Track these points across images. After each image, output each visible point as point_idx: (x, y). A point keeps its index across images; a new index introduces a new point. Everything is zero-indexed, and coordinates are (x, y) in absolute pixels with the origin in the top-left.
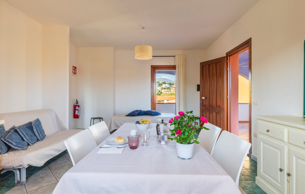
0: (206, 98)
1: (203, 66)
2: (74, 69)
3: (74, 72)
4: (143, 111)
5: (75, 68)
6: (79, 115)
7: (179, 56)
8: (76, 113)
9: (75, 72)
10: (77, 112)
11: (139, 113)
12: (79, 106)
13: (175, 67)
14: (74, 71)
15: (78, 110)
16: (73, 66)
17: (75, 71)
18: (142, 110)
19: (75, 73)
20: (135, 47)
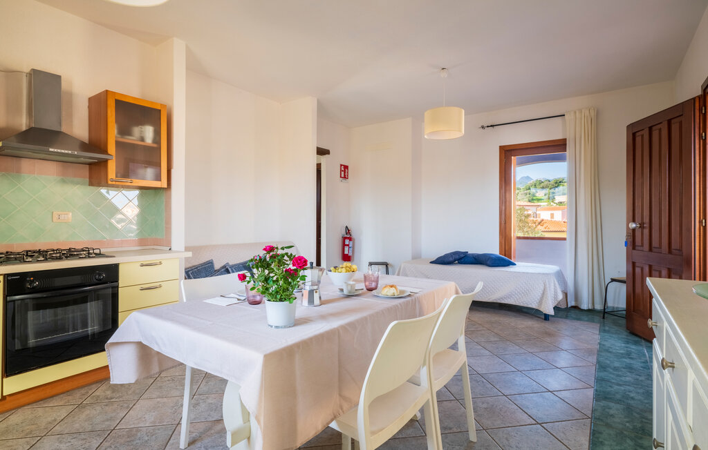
0: (642, 226)
1: (634, 134)
2: (343, 169)
3: (343, 176)
4: (473, 254)
5: (346, 167)
6: (350, 254)
7: (575, 113)
8: (346, 252)
9: (345, 175)
10: (346, 248)
11: (461, 259)
12: (350, 239)
13: (565, 145)
14: (343, 173)
15: (348, 245)
16: (341, 165)
17: (345, 173)
18: (469, 253)
19: (345, 177)
20: (426, 113)
